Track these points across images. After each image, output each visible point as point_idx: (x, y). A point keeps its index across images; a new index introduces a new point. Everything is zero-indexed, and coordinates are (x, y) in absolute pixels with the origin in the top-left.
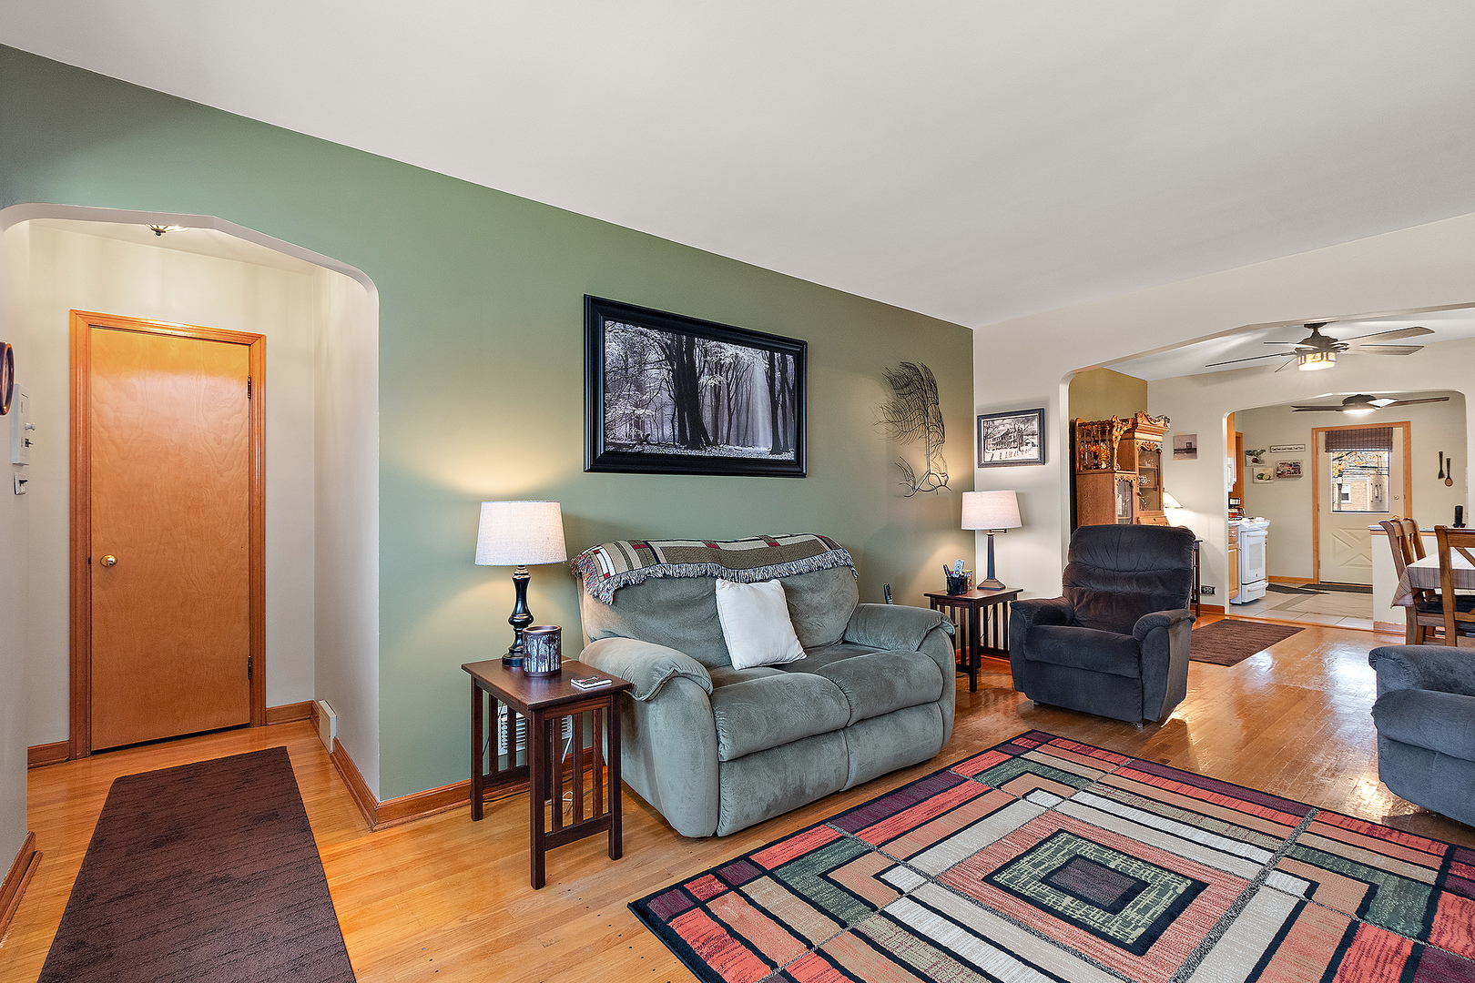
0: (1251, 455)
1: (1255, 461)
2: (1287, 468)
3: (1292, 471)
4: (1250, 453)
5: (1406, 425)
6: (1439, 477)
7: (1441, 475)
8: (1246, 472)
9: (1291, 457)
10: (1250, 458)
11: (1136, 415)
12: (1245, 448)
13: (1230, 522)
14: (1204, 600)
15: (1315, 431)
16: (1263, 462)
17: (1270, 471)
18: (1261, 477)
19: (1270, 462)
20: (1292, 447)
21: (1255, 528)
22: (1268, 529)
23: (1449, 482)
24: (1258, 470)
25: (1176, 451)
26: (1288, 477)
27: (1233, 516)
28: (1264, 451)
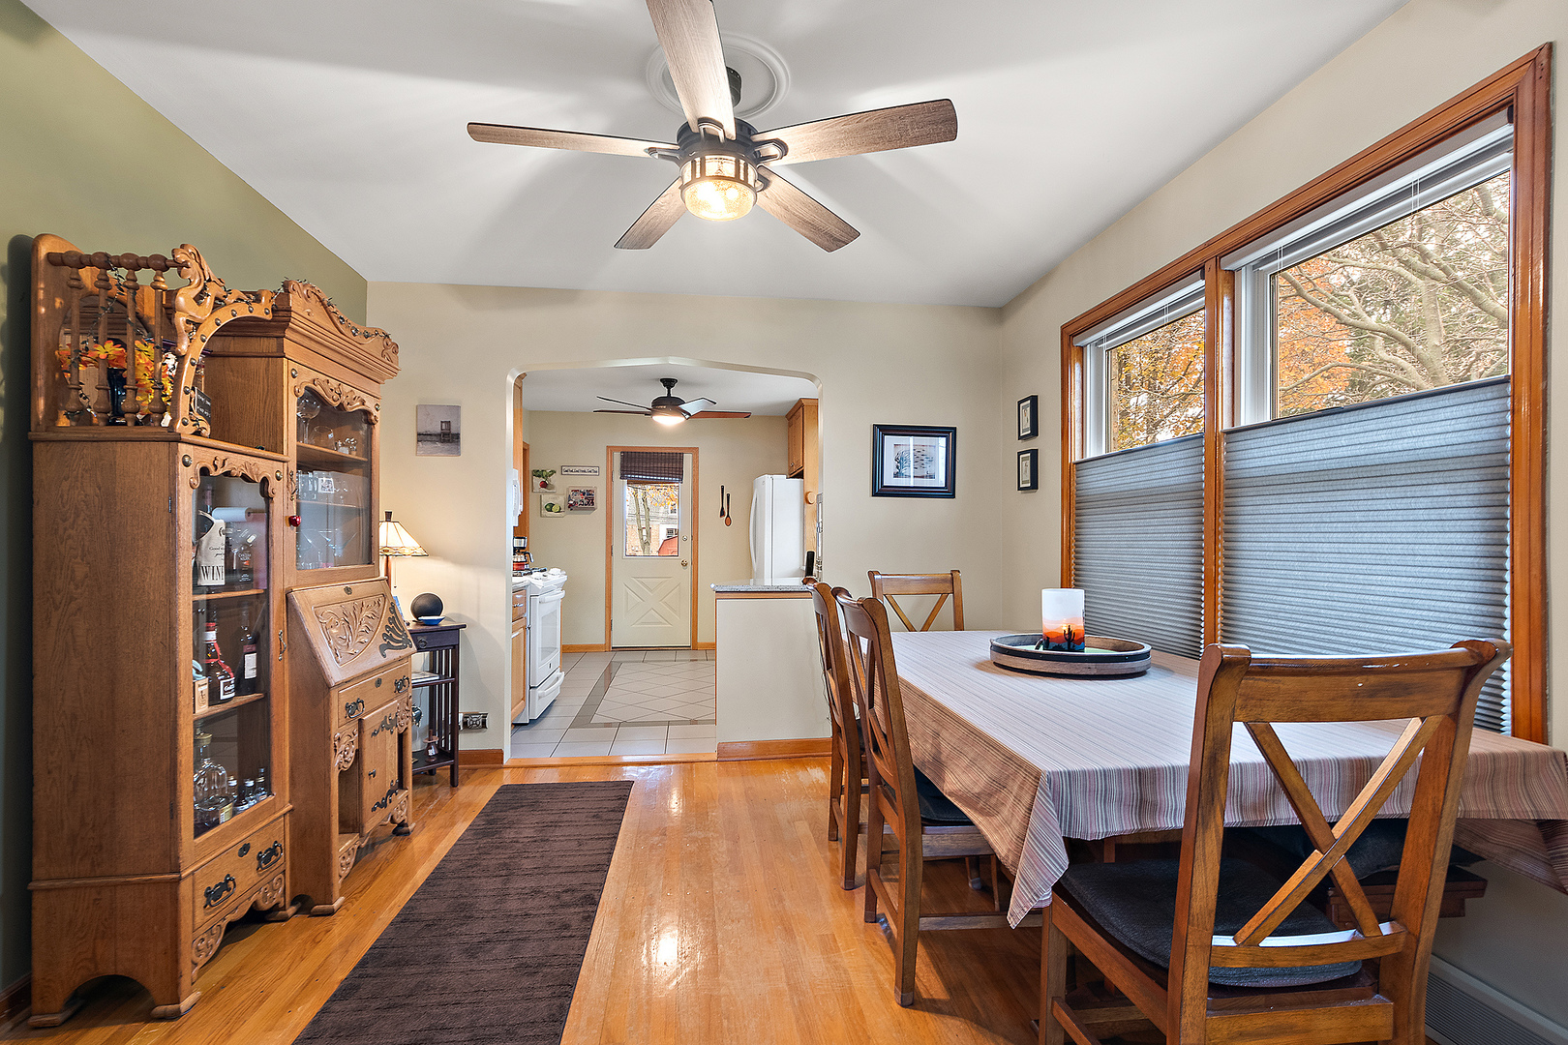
0: (539, 476)
1: (544, 485)
2: (579, 497)
3: (585, 501)
4: (538, 473)
5: (695, 451)
6: (721, 516)
7: (722, 514)
8: (533, 498)
9: (583, 483)
10: (537, 481)
11: (286, 286)
12: (532, 467)
13: (516, 580)
14: (467, 742)
15: (610, 449)
16: (553, 487)
17: (560, 501)
18: (550, 507)
19: (563, 485)
20: (586, 469)
21: (548, 583)
22: (565, 587)
23: (728, 522)
24: (547, 499)
25: (423, 437)
26: (581, 509)
27: (519, 568)
28: (553, 472)
